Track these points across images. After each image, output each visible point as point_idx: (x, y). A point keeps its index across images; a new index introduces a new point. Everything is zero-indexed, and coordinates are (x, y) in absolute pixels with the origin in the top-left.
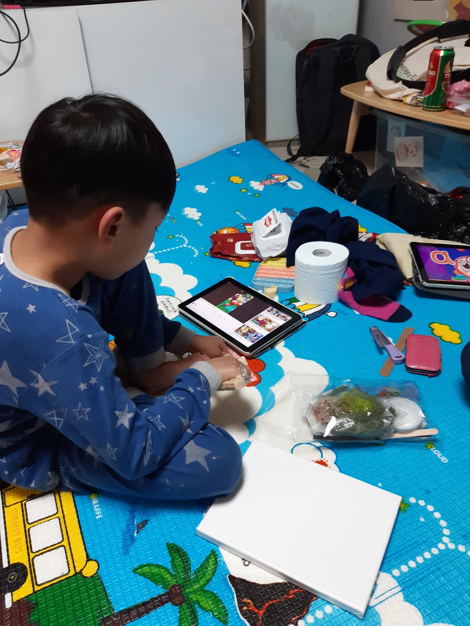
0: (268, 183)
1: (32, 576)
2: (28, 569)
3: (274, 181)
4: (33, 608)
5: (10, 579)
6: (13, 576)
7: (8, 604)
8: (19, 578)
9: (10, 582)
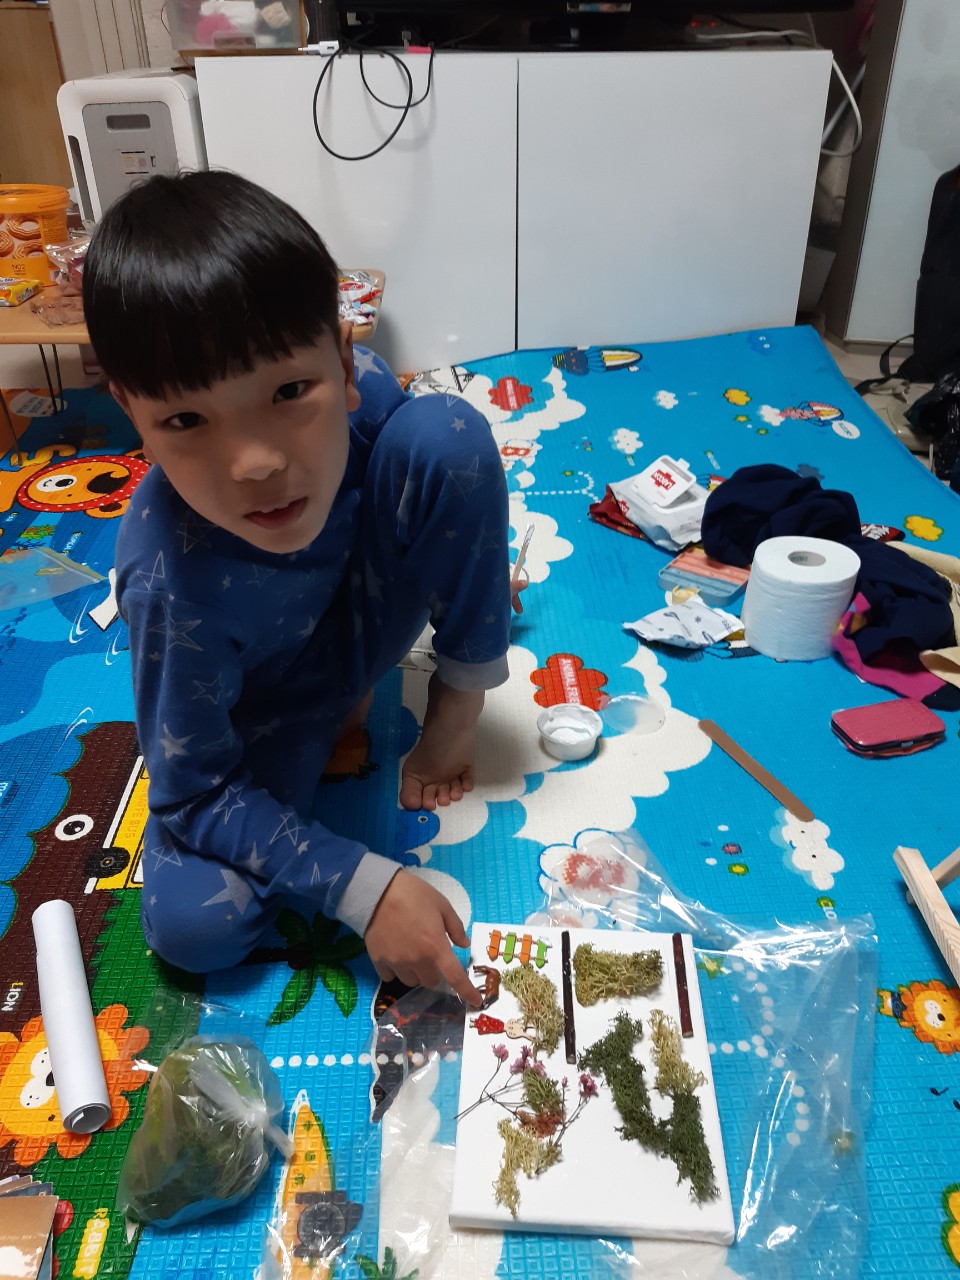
0: (795, 415)
1: (131, 870)
2: (131, 860)
3: (807, 414)
4: (114, 905)
5: (104, 863)
6: (109, 861)
7: (89, 890)
8: (115, 865)
9: (102, 866)
